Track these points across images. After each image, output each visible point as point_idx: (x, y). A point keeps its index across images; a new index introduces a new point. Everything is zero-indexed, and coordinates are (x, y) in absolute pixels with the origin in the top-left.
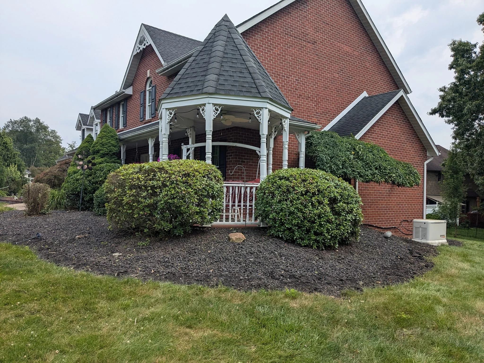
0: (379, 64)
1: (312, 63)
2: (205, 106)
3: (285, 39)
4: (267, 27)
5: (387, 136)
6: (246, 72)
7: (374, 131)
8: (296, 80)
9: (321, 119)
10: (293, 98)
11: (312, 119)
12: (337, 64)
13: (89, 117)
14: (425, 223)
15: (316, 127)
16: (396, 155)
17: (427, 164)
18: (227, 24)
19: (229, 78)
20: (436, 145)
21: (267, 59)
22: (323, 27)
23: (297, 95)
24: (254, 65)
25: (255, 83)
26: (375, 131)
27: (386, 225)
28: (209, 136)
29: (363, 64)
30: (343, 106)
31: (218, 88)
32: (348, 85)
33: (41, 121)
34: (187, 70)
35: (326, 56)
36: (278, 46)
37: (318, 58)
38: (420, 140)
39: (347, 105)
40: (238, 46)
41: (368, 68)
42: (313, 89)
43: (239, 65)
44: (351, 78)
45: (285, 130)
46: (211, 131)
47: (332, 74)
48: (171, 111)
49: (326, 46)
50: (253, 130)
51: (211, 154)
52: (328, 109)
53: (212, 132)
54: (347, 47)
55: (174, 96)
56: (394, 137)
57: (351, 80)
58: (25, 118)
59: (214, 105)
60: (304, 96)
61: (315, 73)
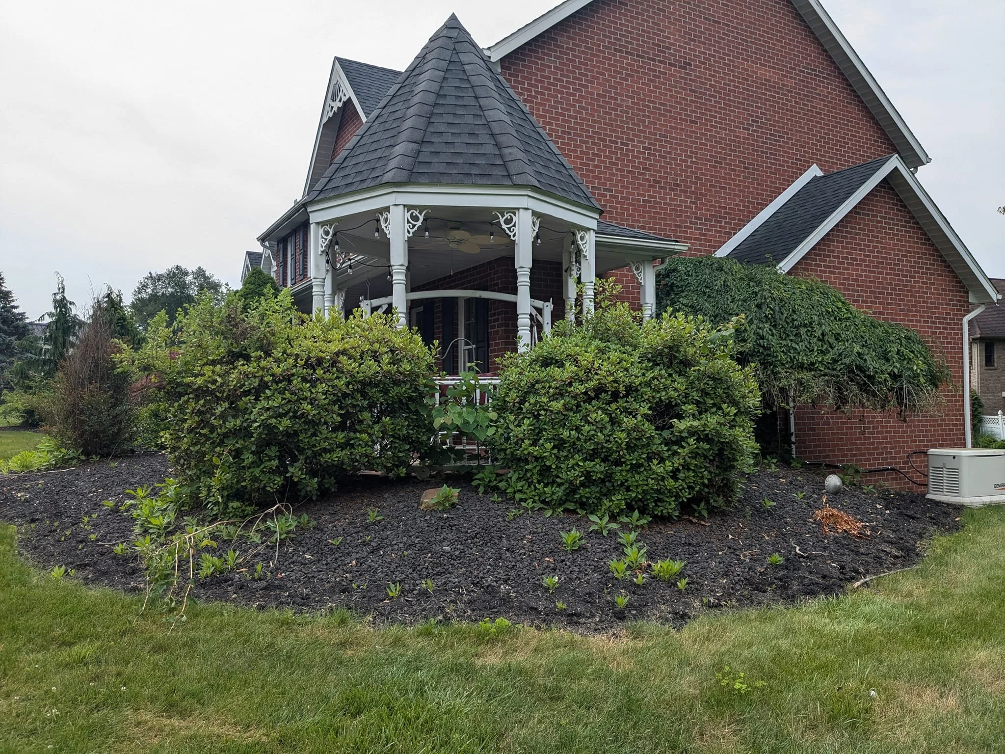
0: (847, 102)
1: (682, 109)
2: (389, 212)
3: (615, 61)
4: (572, 39)
5: (864, 261)
6: (485, 132)
7: (829, 251)
8: (644, 148)
9: (709, 230)
10: (638, 189)
11: (686, 232)
12: (744, 109)
13: (261, 258)
14: (954, 457)
15: (676, 247)
16: (888, 304)
17: (970, 322)
18: (454, 33)
19: (443, 148)
20: (990, 279)
21: (574, 106)
22: (705, 29)
23: (649, 181)
24: (507, 119)
25: (501, 156)
26: (834, 251)
27: (870, 465)
28: (399, 278)
29: (807, 105)
30: (762, 199)
31: (414, 171)
32: (771, 154)
33: (207, 274)
34: (362, 137)
35: (715, 91)
36: (598, 78)
37: (696, 97)
38: (949, 266)
39: (771, 196)
40: (472, 79)
41: (820, 114)
42: (686, 166)
43: (469, 120)
44: (779, 136)
45: (585, 256)
46: (402, 265)
47: (730, 131)
48: (328, 228)
49: (714, 71)
50: (545, 262)
51: (404, 316)
52: (725, 208)
53: (405, 268)
54: (765, 71)
55: (330, 195)
56: (882, 263)
57: (779, 141)
58: (178, 268)
59: (408, 207)
60: (666, 183)
61: (691, 132)
